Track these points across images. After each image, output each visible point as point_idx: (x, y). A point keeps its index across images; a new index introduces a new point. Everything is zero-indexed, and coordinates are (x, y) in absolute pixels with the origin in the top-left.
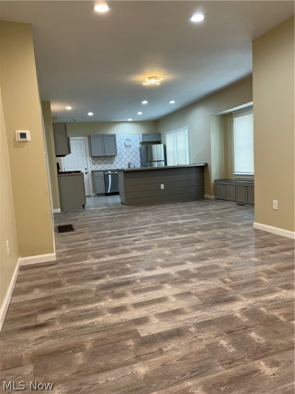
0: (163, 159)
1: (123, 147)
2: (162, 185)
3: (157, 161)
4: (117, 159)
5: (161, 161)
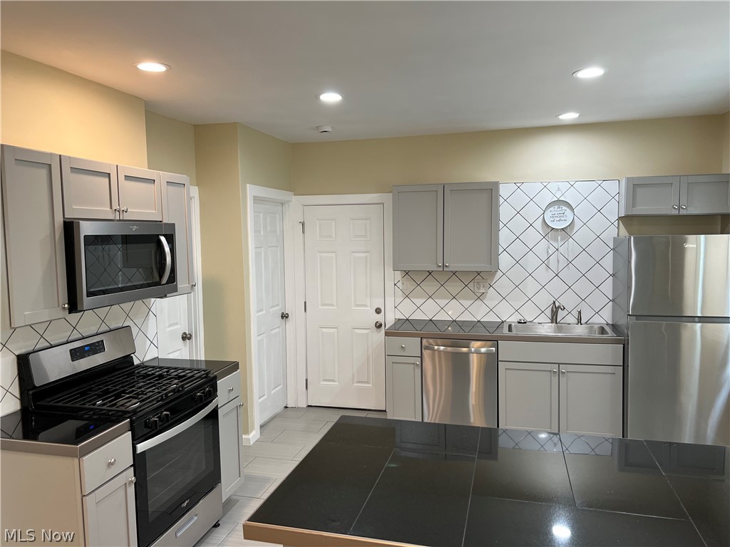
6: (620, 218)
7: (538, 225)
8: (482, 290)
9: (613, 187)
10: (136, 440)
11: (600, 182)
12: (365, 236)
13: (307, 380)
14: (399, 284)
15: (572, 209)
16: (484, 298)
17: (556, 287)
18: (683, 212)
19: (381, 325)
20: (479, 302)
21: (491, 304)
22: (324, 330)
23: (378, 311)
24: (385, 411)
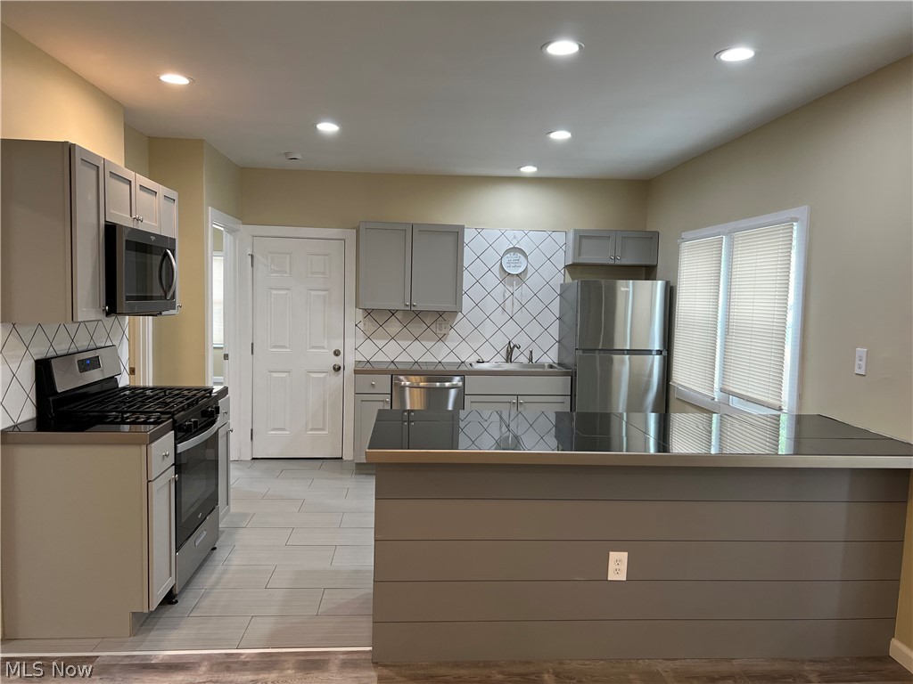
0: (657, 346)
1: (491, 280)
2: (613, 556)
3: (631, 352)
4: (462, 325)
5: (649, 352)
6: (566, 266)
7: (496, 269)
8: (443, 332)
9: (561, 238)
10: (178, 440)
11: (550, 233)
12: (324, 273)
13: (252, 430)
14: (361, 325)
15: (526, 257)
16: (445, 339)
17: (511, 329)
18: (618, 262)
19: (339, 368)
20: (440, 343)
21: (452, 345)
22: (274, 375)
23: (337, 353)
24: (342, 458)
